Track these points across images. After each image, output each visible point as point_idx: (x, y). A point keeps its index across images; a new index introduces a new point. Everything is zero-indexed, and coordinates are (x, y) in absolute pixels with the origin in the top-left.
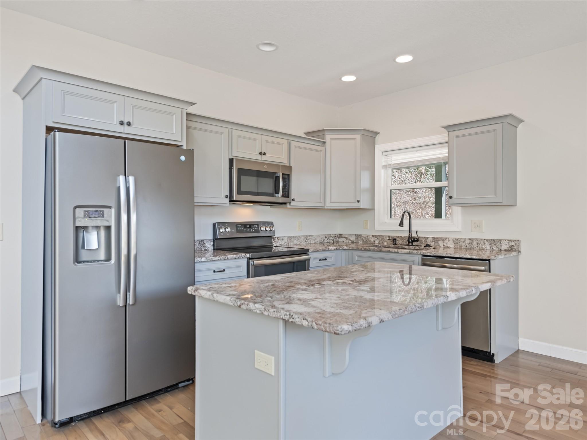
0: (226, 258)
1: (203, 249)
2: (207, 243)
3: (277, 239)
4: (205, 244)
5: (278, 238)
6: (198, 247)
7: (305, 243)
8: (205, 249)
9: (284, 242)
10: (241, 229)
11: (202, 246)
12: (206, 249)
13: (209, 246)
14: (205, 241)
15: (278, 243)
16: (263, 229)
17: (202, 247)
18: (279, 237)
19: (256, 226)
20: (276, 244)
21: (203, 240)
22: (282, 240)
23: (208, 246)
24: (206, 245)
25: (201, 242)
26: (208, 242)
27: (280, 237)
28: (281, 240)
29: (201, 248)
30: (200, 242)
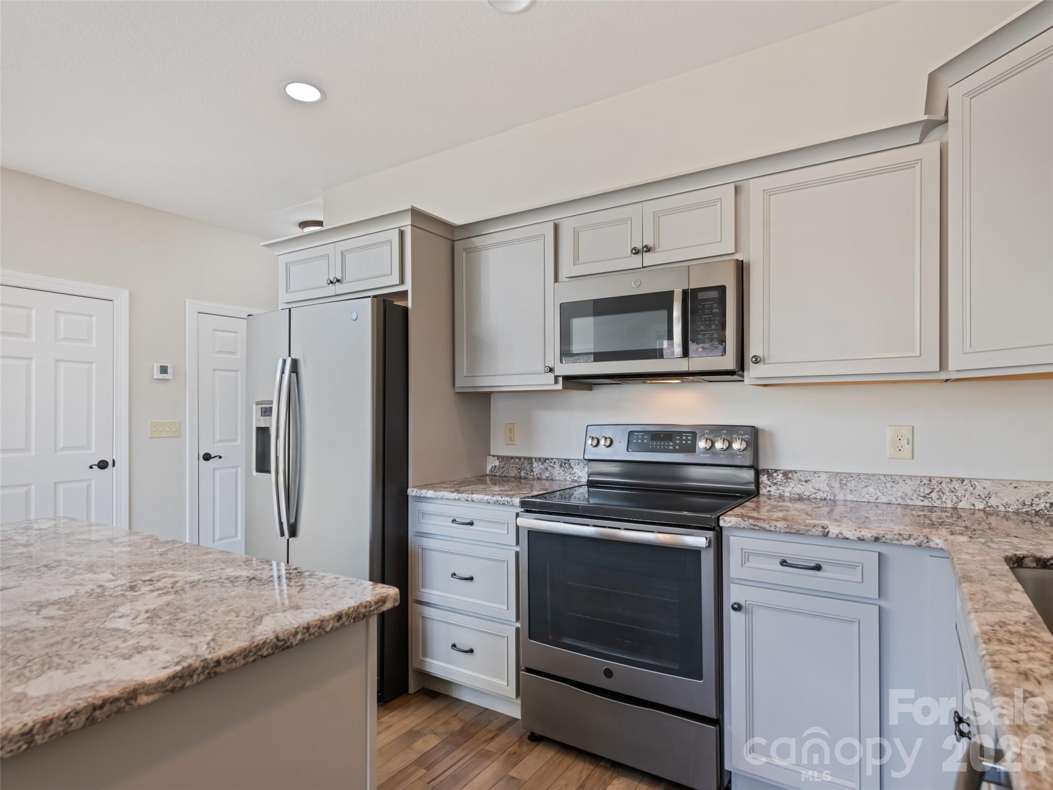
0: (469, 499)
1: (568, 478)
2: (576, 467)
3: (780, 476)
4: (572, 467)
5: (786, 474)
6: (559, 474)
7: (921, 504)
8: (572, 478)
9: (811, 489)
10: (643, 441)
11: (566, 472)
12: (575, 478)
13: (581, 474)
14: (572, 462)
15: (788, 490)
16: (702, 444)
17: (566, 474)
18: (791, 472)
19: (687, 436)
20: (778, 492)
21: (569, 460)
22: (806, 481)
23: (579, 472)
24: (575, 470)
25: (565, 464)
26: (579, 464)
27: (796, 472)
28: (800, 480)
29: (564, 475)
30: (563, 464)
